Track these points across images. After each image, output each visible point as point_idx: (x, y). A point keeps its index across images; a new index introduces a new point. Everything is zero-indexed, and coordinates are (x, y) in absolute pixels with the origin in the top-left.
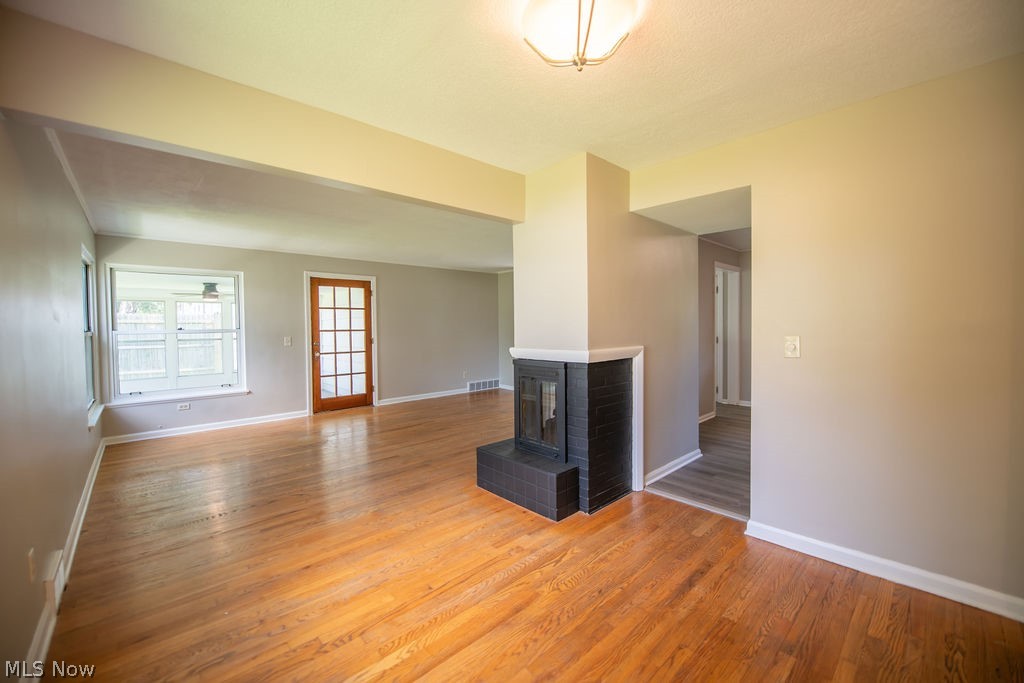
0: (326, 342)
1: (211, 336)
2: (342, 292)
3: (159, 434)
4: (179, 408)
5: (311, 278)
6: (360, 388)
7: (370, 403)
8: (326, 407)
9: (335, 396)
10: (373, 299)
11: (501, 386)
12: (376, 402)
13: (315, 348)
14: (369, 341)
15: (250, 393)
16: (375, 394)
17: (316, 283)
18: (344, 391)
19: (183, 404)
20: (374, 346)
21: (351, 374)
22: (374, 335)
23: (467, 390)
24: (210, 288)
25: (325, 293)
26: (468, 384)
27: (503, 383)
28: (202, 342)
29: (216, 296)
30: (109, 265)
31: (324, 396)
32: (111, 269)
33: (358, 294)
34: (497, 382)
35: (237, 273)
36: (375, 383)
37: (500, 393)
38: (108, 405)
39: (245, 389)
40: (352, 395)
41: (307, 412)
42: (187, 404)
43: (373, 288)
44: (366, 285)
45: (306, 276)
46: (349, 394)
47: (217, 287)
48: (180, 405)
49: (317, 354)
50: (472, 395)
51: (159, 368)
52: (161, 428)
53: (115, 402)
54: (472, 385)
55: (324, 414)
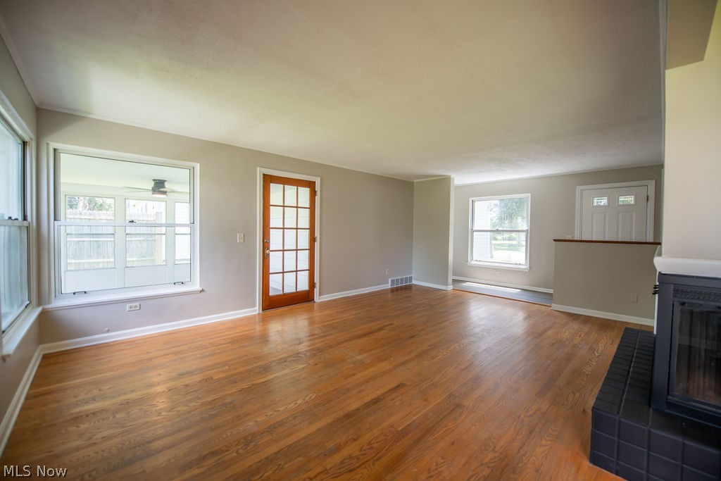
0: (275, 239)
1: (154, 230)
2: (291, 190)
3: (105, 338)
4: (128, 309)
5: (264, 175)
6: (304, 286)
7: (312, 300)
8: (274, 304)
9: (281, 293)
10: (318, 198)
11: (414, 282)
12: (317, 299)
13: (266, 245)
14: (312, 240)
15: (203, 291)
16: (316, 291)
17: (268, 180)
18: (290, 288)
19: (133, 304)
20: (317, 245)
21: (297, 271)
22: (317, 234)
23: (389, 286)
24: (159, 185)
25: (276, 191)
26: (390, 280)
27: (416, 280)
28: (145, 236)
29: (165, 193)
30: (53, 145)
31: (272, 293)
32: (55, 150)
33: (305, 192)
34: (411, 278)
35: (193, 164)
36: (317, 280)
37: (413, 288)
38: (48, 306)
39: (198, 287)
40: (297, 292)
41: (256, 310)
42: (138, 304)
43: (318, 188)
44: (311, 185)
45: (260, 172)
46: (295, 291)
47: (166, 184)
48: (128, 305)
49: (267, 252)
50: (393, 290)
51: (109, 257)
52: (108, 331)
53: (56, 304)
54: (393, 281)
55: (272, 311)
